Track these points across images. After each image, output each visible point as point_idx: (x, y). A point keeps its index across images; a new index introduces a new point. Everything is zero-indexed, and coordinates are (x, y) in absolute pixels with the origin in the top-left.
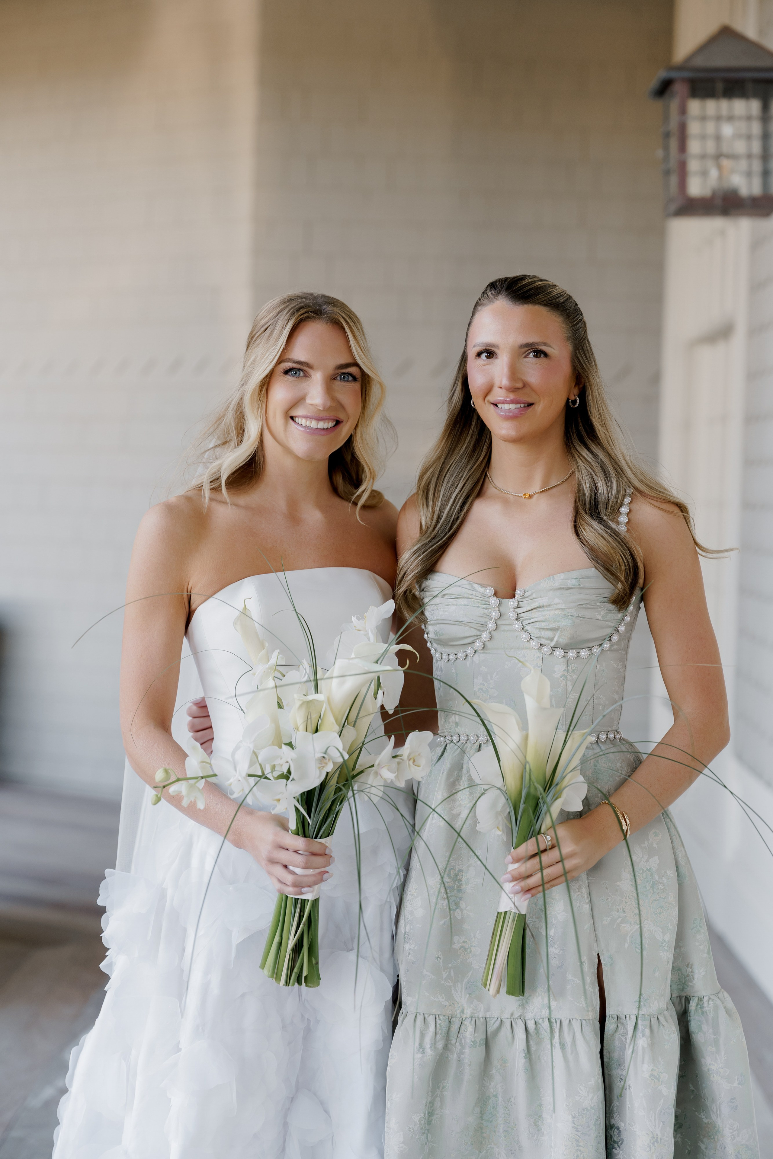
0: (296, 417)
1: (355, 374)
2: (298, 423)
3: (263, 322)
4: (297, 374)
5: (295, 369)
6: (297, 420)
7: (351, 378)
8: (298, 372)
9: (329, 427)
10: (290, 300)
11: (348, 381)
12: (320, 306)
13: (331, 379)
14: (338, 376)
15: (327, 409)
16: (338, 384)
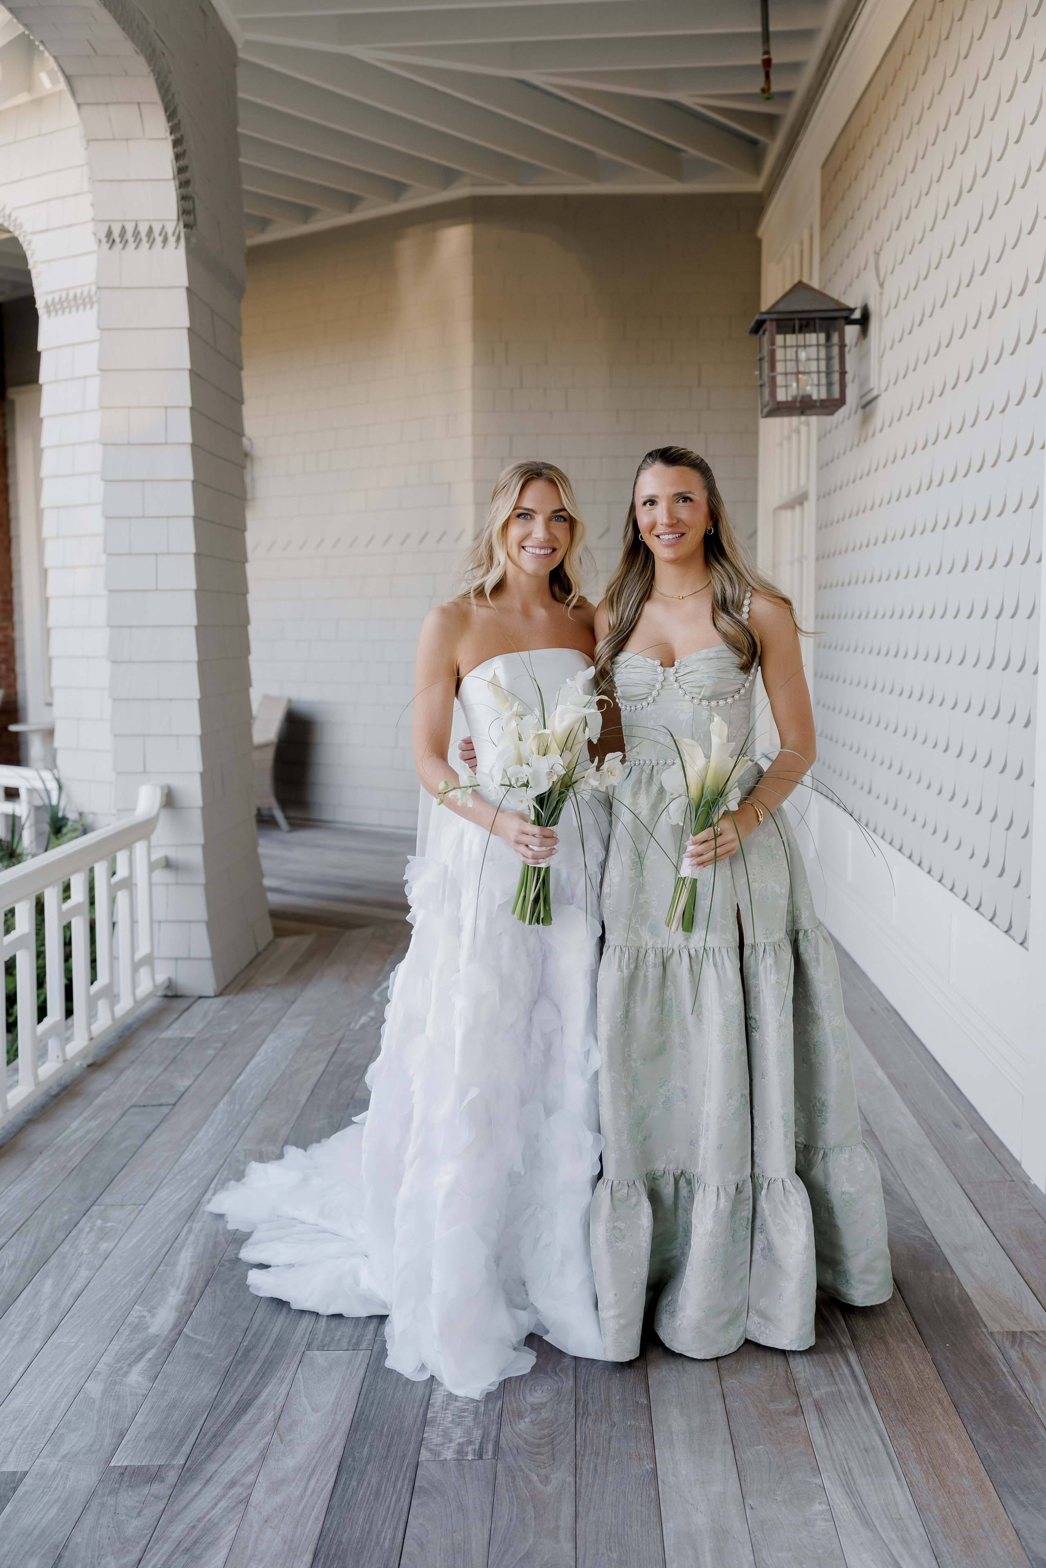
1: (565, 517)
2: (527, 551)
3: (502, 482)
5: (524, 513)
6: (526, 548)
7: (562, 520)
8: (527, 516)
9: (548, 553)
10: (520, 467)
12: (541, 470)
13: (548, 520)
14: (553, 518)
15: (547, 541)
16: (554, 524)
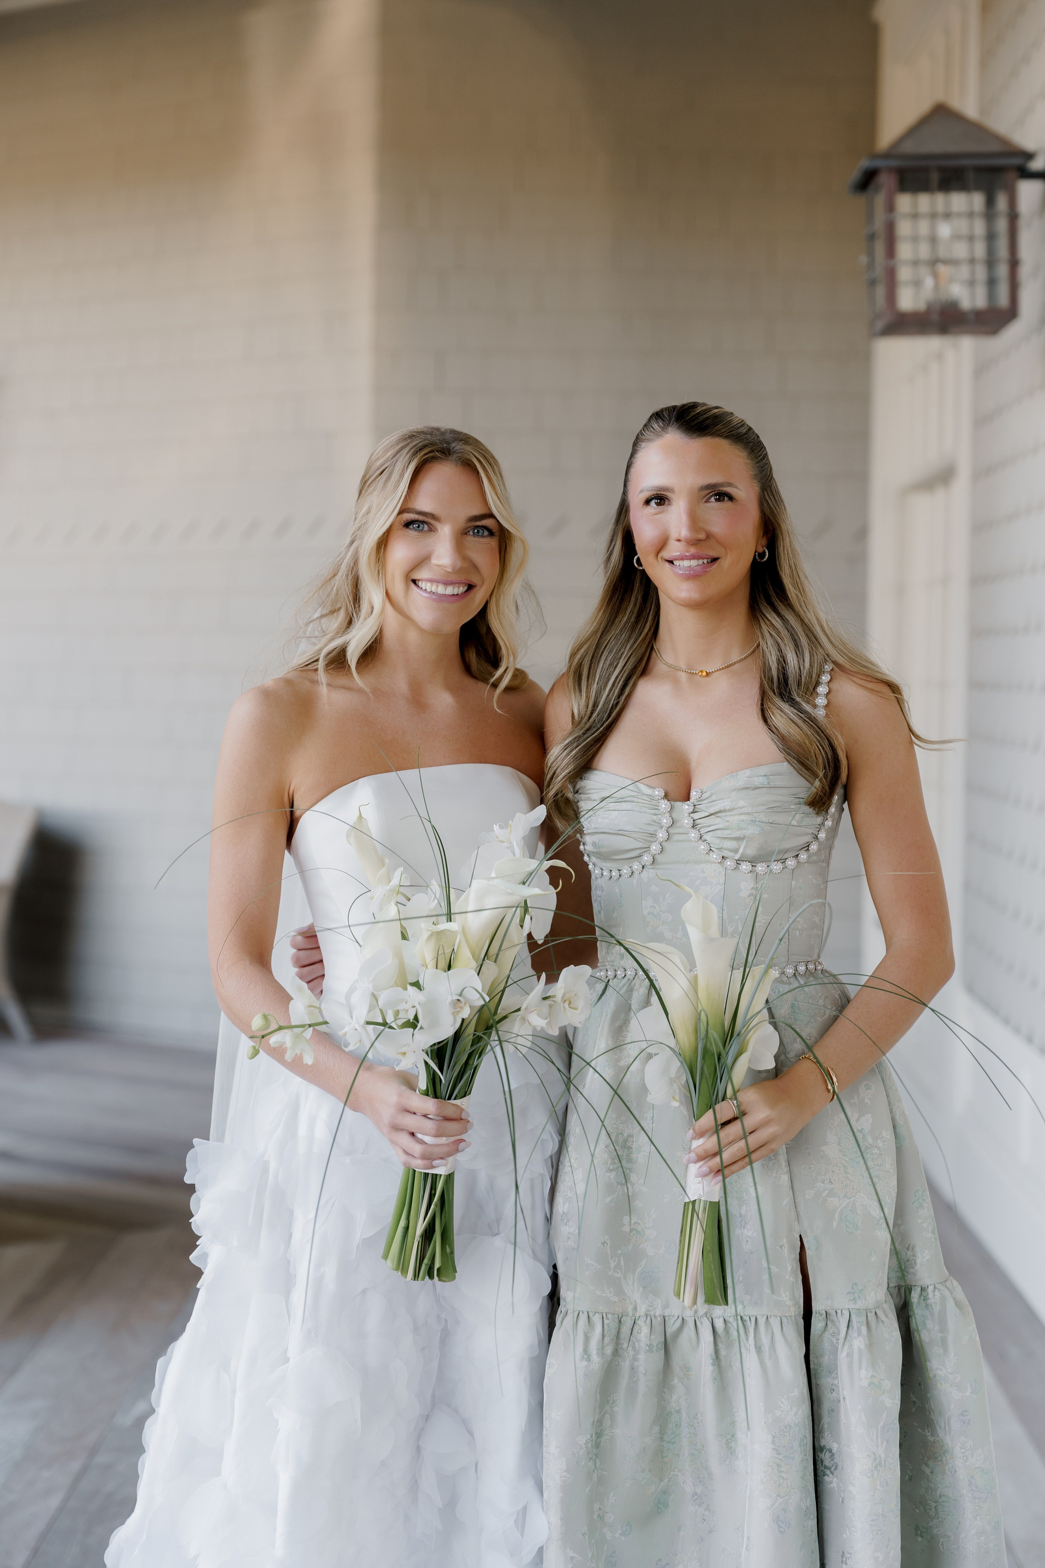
0: (419, 580)
1: (491, 528)
2: (422, 588)
3: (378, 463)
4: (421, 528)
5: (417, 521)
6: (420, 584)
7: (486, 533)
8: (421, 526)
9: (460, 593)
10: (412, 436)
11: (483, 536)
12: (448, 443)
13: (461, 534)
14: (470, 530)
15: (457, 571)
16: (471, 540)
